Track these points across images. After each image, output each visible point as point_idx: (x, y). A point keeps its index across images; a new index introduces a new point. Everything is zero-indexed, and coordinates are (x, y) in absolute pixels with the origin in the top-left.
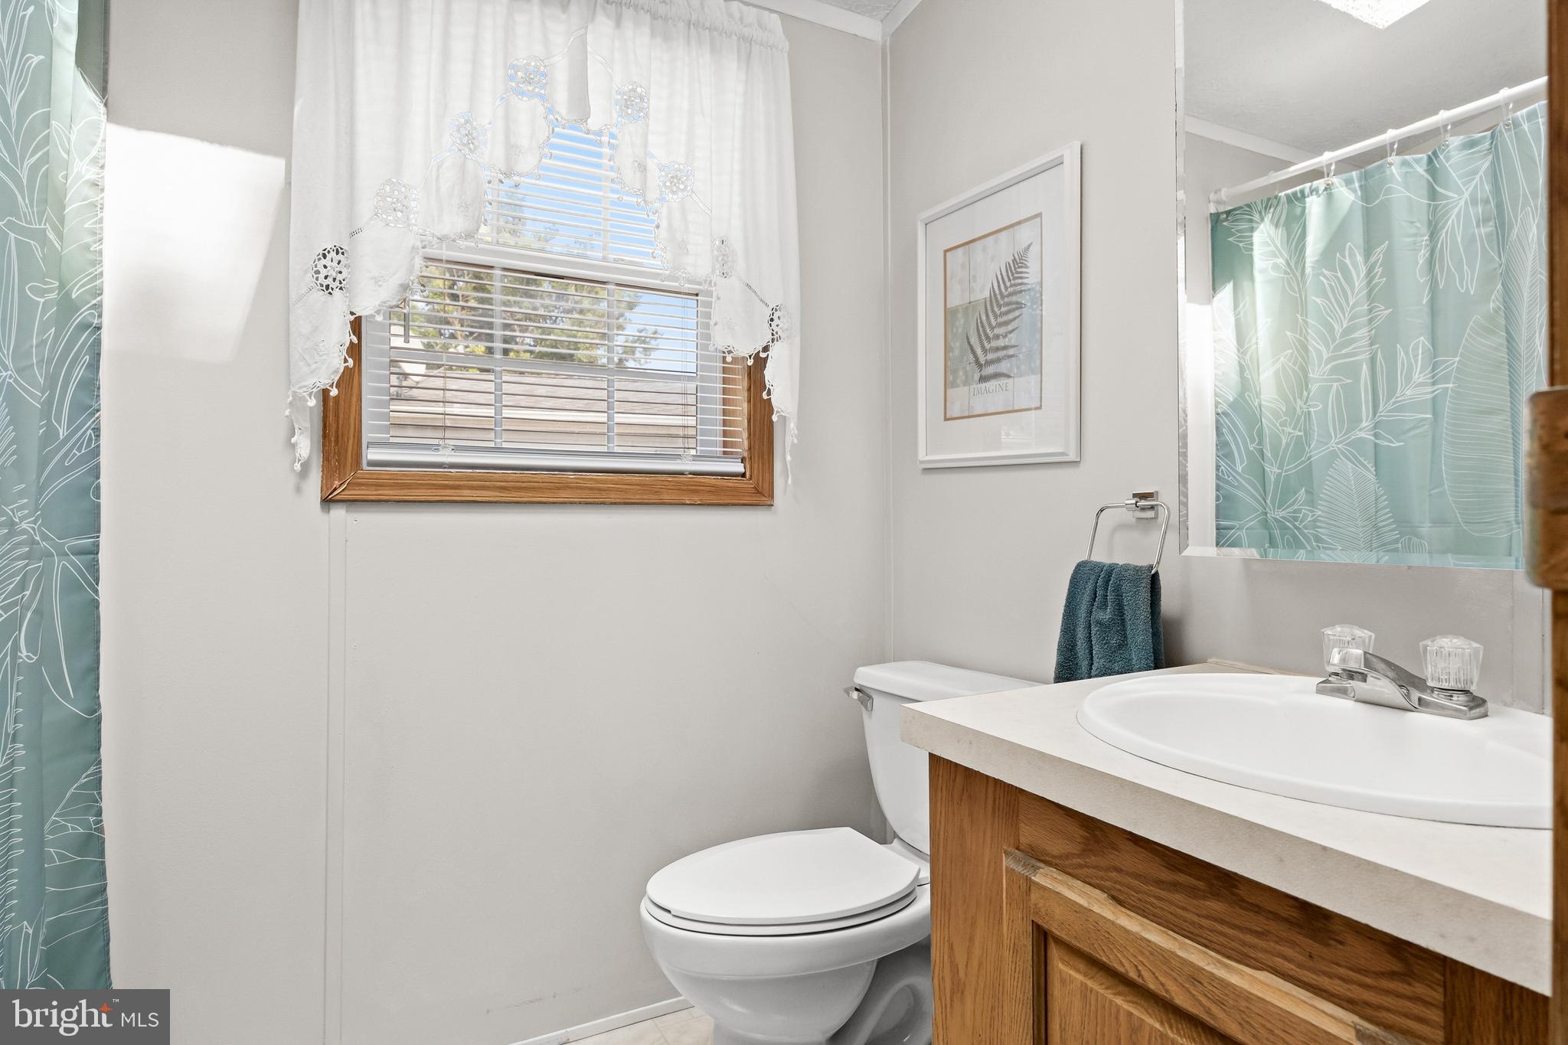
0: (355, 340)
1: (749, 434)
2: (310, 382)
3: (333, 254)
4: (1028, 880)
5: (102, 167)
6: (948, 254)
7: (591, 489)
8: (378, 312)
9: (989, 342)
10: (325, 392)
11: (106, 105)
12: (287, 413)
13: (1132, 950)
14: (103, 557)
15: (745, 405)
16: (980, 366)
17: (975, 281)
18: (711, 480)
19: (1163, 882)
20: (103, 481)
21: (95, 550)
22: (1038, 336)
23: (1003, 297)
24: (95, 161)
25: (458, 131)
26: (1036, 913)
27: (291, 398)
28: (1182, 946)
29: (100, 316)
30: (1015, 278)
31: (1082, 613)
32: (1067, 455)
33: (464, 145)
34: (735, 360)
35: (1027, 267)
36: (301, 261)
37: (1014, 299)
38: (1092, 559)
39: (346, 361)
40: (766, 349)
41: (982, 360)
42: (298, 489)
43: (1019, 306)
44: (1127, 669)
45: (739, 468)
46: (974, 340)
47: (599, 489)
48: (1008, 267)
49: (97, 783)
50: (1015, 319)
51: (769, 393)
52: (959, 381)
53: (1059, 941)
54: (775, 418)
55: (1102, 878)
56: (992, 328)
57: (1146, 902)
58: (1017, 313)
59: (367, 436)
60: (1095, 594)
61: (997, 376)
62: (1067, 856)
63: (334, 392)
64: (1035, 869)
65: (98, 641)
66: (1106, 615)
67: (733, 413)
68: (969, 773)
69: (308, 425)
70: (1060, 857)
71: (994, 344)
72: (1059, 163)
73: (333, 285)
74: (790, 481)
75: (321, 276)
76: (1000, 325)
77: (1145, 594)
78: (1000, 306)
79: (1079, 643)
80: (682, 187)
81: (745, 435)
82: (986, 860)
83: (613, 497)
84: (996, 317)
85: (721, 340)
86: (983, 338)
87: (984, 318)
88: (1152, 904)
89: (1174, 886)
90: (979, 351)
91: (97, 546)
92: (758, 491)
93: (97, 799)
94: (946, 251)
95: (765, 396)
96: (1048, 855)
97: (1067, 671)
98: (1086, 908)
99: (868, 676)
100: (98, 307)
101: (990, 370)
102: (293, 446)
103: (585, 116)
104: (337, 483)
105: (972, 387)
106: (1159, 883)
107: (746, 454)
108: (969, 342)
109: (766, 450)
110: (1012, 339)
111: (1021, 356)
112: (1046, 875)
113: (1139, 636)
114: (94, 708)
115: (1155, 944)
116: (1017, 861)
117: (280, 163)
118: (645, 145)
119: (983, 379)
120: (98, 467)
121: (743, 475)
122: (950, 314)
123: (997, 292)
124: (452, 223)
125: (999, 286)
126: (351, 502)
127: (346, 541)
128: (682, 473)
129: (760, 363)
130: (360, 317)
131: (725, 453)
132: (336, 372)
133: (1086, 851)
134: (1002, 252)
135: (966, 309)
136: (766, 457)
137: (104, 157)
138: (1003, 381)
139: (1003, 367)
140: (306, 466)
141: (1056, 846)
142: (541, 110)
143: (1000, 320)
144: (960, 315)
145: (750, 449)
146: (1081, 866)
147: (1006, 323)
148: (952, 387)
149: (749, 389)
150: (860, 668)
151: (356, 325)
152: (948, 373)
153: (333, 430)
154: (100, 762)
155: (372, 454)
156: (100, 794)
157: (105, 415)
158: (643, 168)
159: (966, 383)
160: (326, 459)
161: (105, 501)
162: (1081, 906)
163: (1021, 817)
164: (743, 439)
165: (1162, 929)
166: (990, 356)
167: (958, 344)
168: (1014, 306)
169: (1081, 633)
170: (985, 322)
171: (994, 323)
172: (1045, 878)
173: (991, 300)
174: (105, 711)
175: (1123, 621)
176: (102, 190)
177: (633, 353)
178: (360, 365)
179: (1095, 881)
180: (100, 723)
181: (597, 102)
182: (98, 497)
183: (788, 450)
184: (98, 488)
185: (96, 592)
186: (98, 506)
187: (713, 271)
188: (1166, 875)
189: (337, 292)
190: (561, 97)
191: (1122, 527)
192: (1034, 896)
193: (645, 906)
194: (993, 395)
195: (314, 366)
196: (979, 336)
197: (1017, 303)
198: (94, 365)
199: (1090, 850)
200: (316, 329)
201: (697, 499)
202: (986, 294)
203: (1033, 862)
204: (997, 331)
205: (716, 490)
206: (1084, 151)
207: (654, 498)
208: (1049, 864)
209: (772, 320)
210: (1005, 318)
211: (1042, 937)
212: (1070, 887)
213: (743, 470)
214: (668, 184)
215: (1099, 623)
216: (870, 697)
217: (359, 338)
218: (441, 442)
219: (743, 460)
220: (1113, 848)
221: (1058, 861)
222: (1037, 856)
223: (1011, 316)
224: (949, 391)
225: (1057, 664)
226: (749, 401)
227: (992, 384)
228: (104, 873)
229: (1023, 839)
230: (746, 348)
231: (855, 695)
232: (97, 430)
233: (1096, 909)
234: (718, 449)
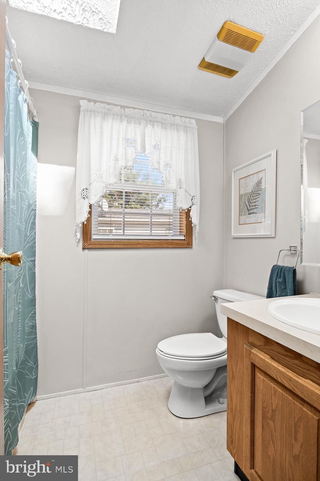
0: (90, 210)
1: (186, 229)
2: (80, 220)
3: (85, 190)
4: (250, 351)
5: (36, 173)
6: (240, 180)
7: (145, 244)
8: (95, 203)
9: (251, 204)
10: (83, 223)
11: (37, 159)
12: (75, 228)
13: (275, 371)
14: (36, 262)
15: (185, 222)
16: (249, 210)
17: (247, 187)
18: (176, 241)
19: (284, 354)
20: (36, 245)
21: (34, 261)
22: (264, 203)
23: (255, 192)
24: (35, 172)
25: (114, 157)
26: (252, 360)
27: (76, 224)
28: (288, 371)
29: (36, 207)
30: (258, 187)
31: (274, 279)
32: (272, 235)
33: (116, 161)
34: (182, 210)
35: (261, 184)
36: (78, 191)
37: (258, 192)
38: (278, 264)
39: (88, 215)
40: (190, 207)
41: (249, 209)
42: (77, 246)
43: (260, 194)
44: (286, 295)
45: (183, 238)
46: (247, 203)
47: (148, 244)
48: (256, 184)
49: (35, 313)
50: (258, 198)
51: (191, 219)
52: (243, 214)
53: (258, 367)
54: (193, 225)
55: (269, 352)
56: (252, 200)
57: (280, 359)
58: (259, 196)
59: (93, 232)
60: (278, 274)
61: (253, 213)
62: (261, 346)
63: (85, 223)
64: (252, 349)
65: (35, 281)
66: (281, 280)
67: (182, 224)
68: (237, 323)
69: (79, 230)
70: (259, 346)
71: (252, 204)
72: (270, 155)
73: (85, 197)
74: (197, 241)
75: (83, 195)
76: (254, 199)
77: (291, 275)
78: (254, 194)
79: (273, 287)
80: (169, 166)
81: (185, 229)
82: (241, 345)
83: (152, 246)
84: (253, 197)
85: (179, 205)
86: (249, 203)
87: (250, 197)
88: (281, 360)
89: (287, 356)
90: (248, 206)
91: (35, 259)
92: (188, 244)
93: (35, 317)
94: (240, 179)
95: (190, 219)
96: (256, 345)
97: (270, 295)
98: (264, 360)
99: (217, 293)
100: (35, 205)
101: (251, 211)
102: (76, 236)
103: (144, 152)
104: (86, 244)
105: (246, 216)
106: (283, 355)
107: (185, 234)
108: (246, 204)
109: (190, 234)
110: (257, 203)
111: (260, 208)
112: (255, 350)
113: (290, 286)
114: (34, 296)
115: (281, 371)
116: (248, 346)
117: (74, 168)
118: (160, 156)
119: (249, 214)
120: (35, 241)
121: (184, 240)
122: (241, 196)
123: (253, 190)
124: (113, 180)
125: (254, 189)
126: (89, 249)
127: (88, 258)
128: (168, 240)
129: (189, 211)
130: (91, 204)
131: (180, 234)
132: (86, 218)
133: (265, 345)
134: (255, 180)
135: (245, 195)
136: (190, 235)
137: (37, 171)
138: (255, 215)
139: (255, 211)
140: (79, 240)
141: (258, 343)
142: (134, 150)
143: (254, 198)
144: (243, 197)
145: (186, 233)
146: (263, 348)
147: (256, 199)
148: (241, 216)
149: (186, 218)
150: (214, 291)
151: (90, 206)
152: (240, 212)
153: (85, 231)
154: (35, 309)
155: (94, 237)
156: (36, 316)
157: (37, 230)
158: (159, 163)
159: (245, 215)
160: (84, 238)
161: (36, 249)
162: (263, 359)
163: (249, 335)
164: (184, 231)
165: (283, 367)
166: (251, 208)
167: (243, 204)
168: (258, 194)
169: (274, 285)
170: (250, 199)
171: (252, 199)
172: (255, 351)
173: (252, 193)
174: (37, 297)
175: (285, 282)
176: (36, 178)
177: (161, 201)
178: (91, 216)
179: (267, 353)
180: (36, 300)
181: (147, 147)
182: (35, 248)
183: (196, 233)
184: (35, 246)
185: (35, 270)
186: (35, 251)
187: (177, 188)
188: (285, 353)
189: (86, 199)
190: (139, 147)
191: (286, 255)
192: (252, 355)
193: (157, 350)
194: (252, 218)
195: (81, 217)
196: (248, 202)
197: (259, 193)
198: (35, 219)
199: (266, 345)
200: (81, 208)
201: (172, 246)
202: (250, 191)
203: (252, 346)
204: (253, 201)
205: (177, 244)
206: (277, 152)
207: (161, 246)
208: (256, 347)
209: (192, 199)
210: (255, 198)
211: (254, 366)
212: (261, 354)
213: (184, 239)
214: (165, 166)
215: (279, 282)
216: (217, 299)
217: (91, 210)
218: (110, 234)
219: (184, 236)
220: (272, 345)
221: (258, 347)
222: (253, 345)
223: (257, 197)
224: (240, 217)
225: (267, 293)
226: (186, 221)
227: (252, 215)
228: (36, 334)
229: (250, 341)
230: (185, 207)
231: (213, 298)
232: (35, 233)
233: (267, 360)
234: (178, 233)
